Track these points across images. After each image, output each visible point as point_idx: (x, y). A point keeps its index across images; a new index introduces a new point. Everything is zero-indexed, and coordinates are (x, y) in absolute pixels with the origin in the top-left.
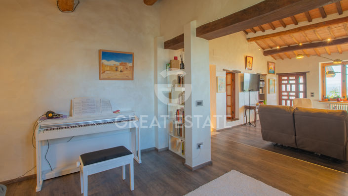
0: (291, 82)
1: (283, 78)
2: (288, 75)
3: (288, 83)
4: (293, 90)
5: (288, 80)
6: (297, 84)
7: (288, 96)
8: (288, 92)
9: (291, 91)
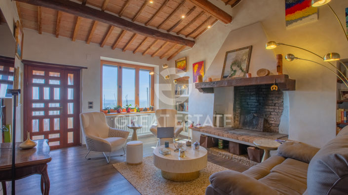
0: (51, 82)
1: (35, 73)
2: (47, 68)
3: (47, 84)
4: (55, 98)
5: (47, 77)
6: (64, 87)
7: (46, 109)
8: (46, 103)
9: (52, 100)
